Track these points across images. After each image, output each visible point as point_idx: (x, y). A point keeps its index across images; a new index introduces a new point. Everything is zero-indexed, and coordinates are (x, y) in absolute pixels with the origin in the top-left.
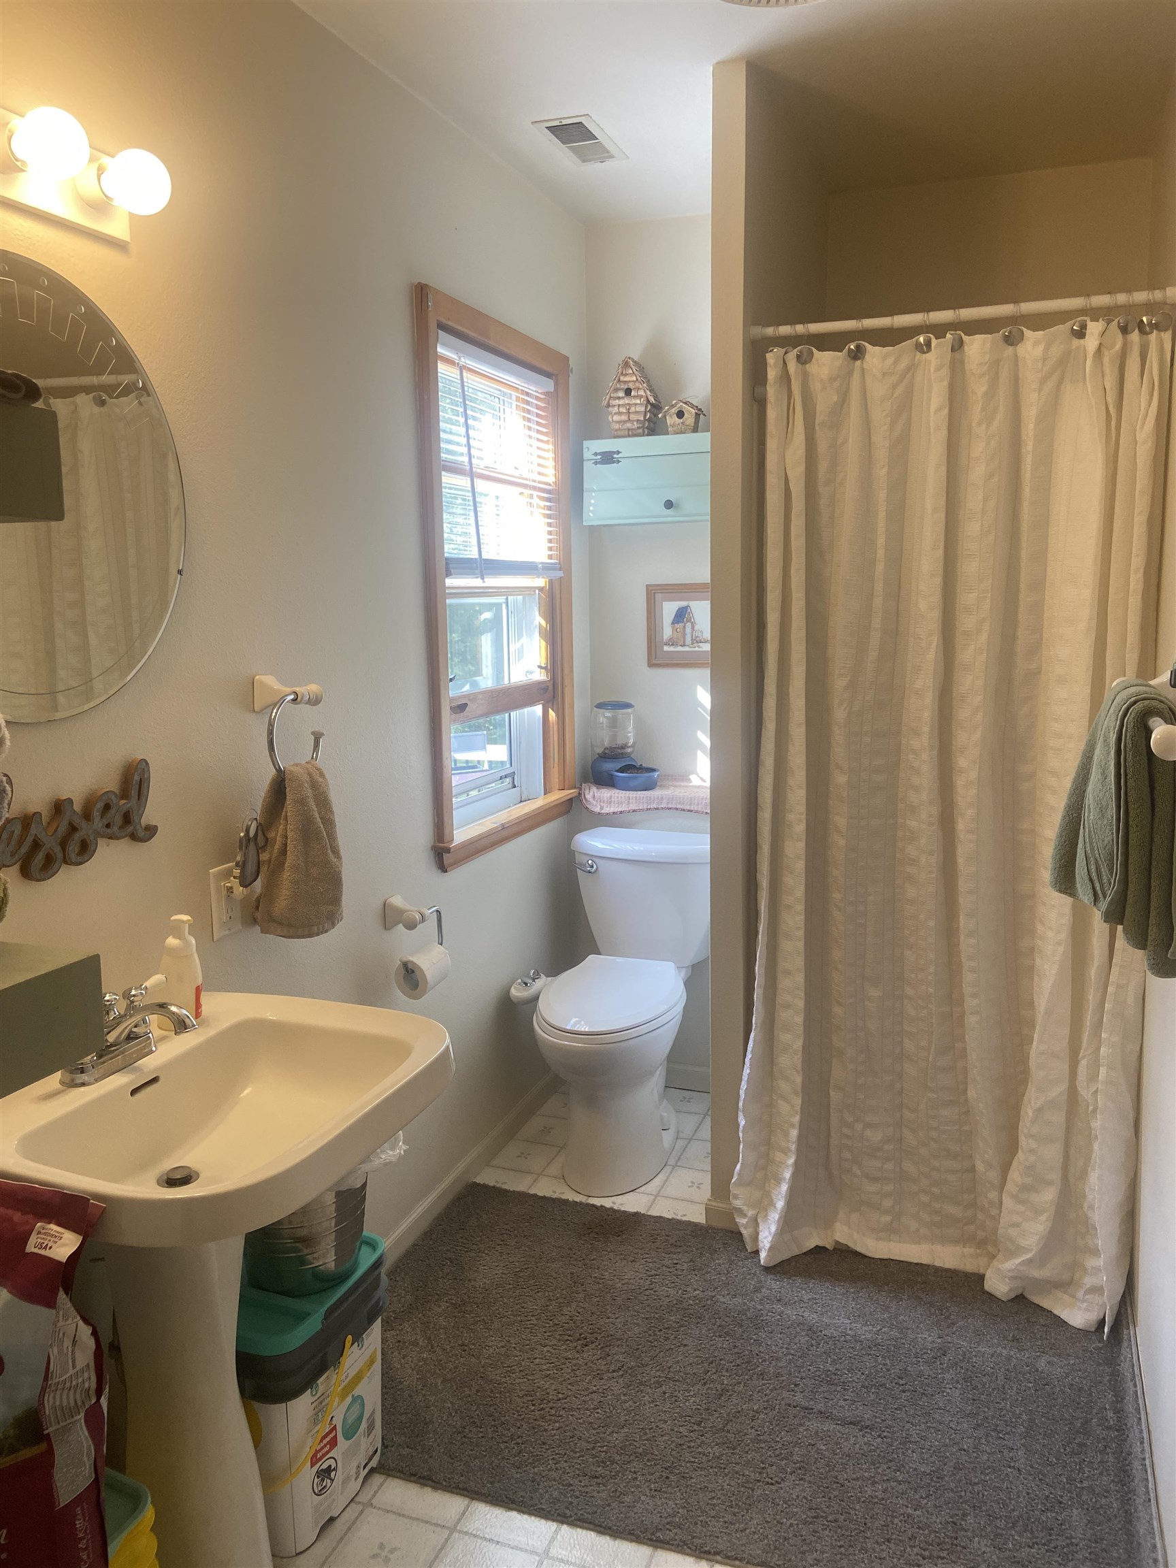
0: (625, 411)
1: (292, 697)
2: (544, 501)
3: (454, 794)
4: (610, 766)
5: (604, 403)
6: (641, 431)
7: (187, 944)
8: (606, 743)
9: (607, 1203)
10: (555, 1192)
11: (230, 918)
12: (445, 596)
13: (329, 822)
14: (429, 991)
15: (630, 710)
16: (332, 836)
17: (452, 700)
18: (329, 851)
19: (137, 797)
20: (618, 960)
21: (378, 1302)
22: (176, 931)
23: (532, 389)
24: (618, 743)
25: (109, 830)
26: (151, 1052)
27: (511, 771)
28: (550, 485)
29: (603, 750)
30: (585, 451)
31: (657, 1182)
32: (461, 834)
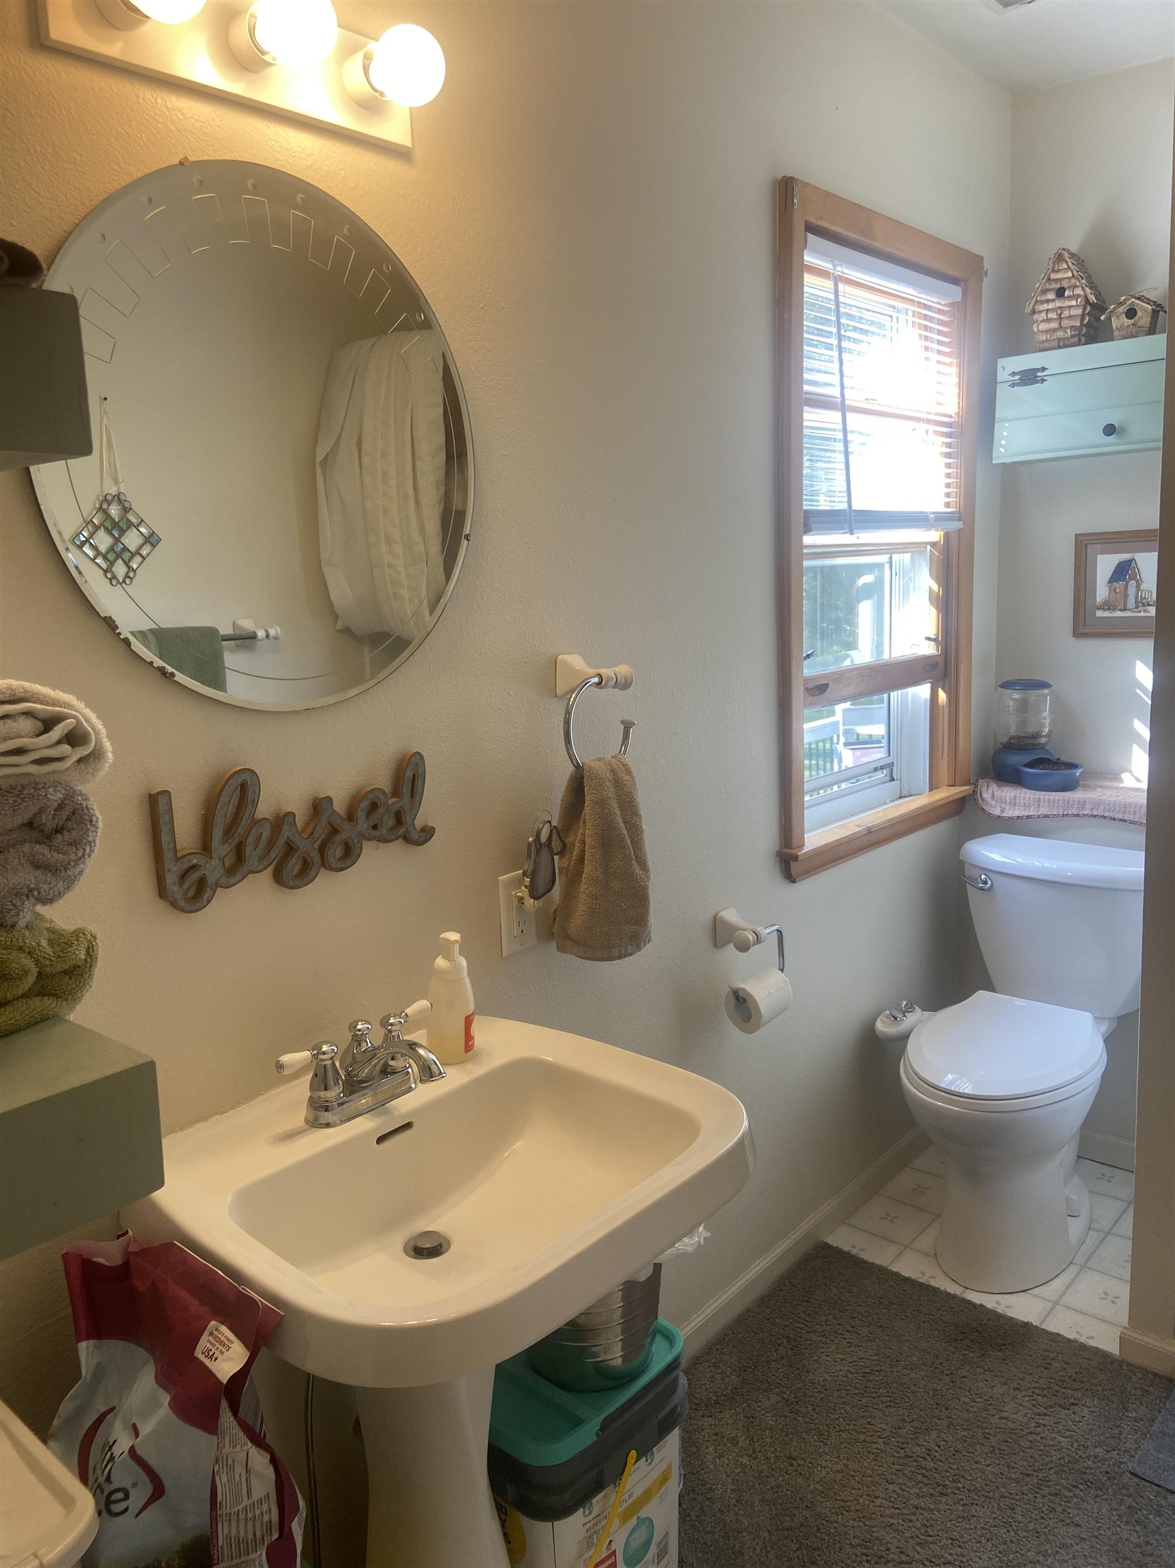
0: (1055, 317)
1: (596, 680)
2: (943, 436)
3: (805, 791)
4: (1015, 759)
5: (1028, 310)
6: (1075, 340)
7: (457, 968)
8: (1012, 731)
9: (989, 1302)
10: (923, 1274)
11: (522, 932)
12: (802, 557)
13: (635, 829)
14: (763, 1026)
15: (1046, 691)
16: (637, 842)
17: (806, 680)
18: (634, 862)
19: (410, 795)
20: (1016, 1002)
21: (674, 1410)
22: (445, 949)
23: (931, 300)
24: (1028, 730)
25: (375, 833)
26: (410, 1089)
27: (889, 761)
28: (951, 417)
29: (1008, 738)
30: (999, 370)
31: (1057, 1285)
32: (814, 838)
